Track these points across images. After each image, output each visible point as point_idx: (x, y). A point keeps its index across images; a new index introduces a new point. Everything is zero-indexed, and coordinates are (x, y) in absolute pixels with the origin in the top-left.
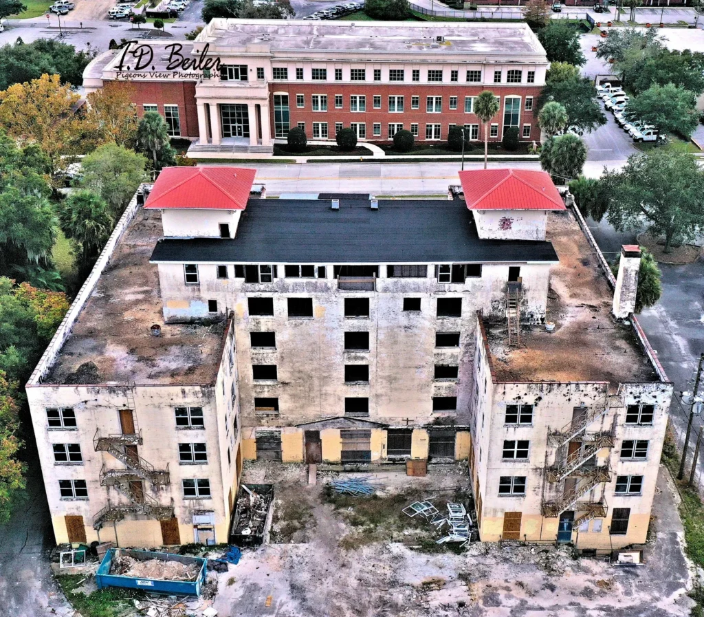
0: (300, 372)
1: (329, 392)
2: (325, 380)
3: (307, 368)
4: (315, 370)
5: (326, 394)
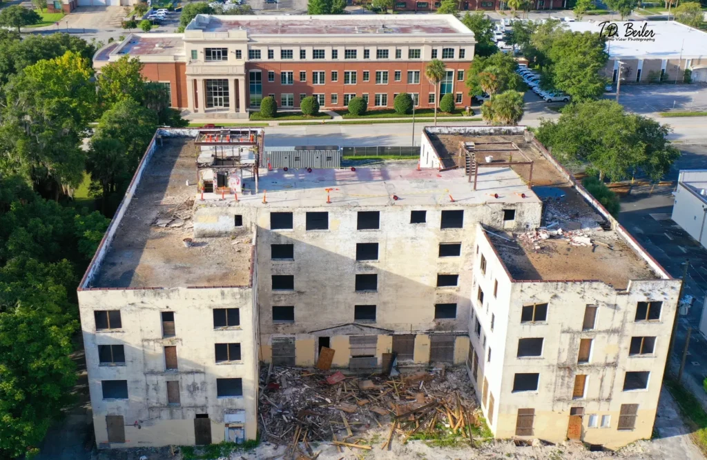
0: (315, 281)
1: (340, 300)
2: (338, 288)
3: (321, 277)
4: (329, 279)
5: (338, 302)
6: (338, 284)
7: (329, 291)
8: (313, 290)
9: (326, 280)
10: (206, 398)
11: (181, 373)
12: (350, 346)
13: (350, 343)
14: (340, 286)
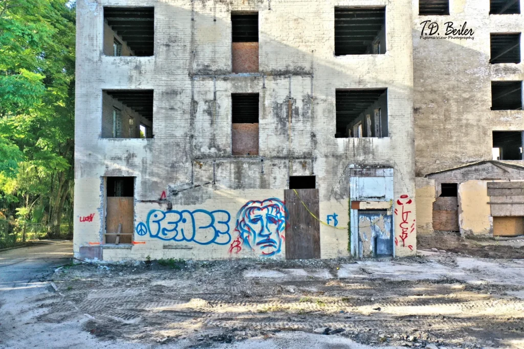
0: (433, 91)
1: (471, 122)
2: (466, 103)
3: (443, 85)
4: (453, 88)
5: (467, 125)
6: (466, 95)
7: (454, 107)
8: (432, 105)
9: (448, 89)
10: (313, 136)
11: (265, 74)
12: (488, 199)
13: (489, 194)
14: (471, 99)
